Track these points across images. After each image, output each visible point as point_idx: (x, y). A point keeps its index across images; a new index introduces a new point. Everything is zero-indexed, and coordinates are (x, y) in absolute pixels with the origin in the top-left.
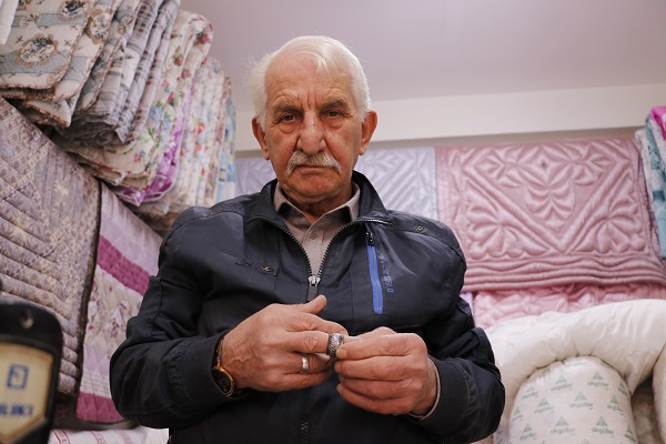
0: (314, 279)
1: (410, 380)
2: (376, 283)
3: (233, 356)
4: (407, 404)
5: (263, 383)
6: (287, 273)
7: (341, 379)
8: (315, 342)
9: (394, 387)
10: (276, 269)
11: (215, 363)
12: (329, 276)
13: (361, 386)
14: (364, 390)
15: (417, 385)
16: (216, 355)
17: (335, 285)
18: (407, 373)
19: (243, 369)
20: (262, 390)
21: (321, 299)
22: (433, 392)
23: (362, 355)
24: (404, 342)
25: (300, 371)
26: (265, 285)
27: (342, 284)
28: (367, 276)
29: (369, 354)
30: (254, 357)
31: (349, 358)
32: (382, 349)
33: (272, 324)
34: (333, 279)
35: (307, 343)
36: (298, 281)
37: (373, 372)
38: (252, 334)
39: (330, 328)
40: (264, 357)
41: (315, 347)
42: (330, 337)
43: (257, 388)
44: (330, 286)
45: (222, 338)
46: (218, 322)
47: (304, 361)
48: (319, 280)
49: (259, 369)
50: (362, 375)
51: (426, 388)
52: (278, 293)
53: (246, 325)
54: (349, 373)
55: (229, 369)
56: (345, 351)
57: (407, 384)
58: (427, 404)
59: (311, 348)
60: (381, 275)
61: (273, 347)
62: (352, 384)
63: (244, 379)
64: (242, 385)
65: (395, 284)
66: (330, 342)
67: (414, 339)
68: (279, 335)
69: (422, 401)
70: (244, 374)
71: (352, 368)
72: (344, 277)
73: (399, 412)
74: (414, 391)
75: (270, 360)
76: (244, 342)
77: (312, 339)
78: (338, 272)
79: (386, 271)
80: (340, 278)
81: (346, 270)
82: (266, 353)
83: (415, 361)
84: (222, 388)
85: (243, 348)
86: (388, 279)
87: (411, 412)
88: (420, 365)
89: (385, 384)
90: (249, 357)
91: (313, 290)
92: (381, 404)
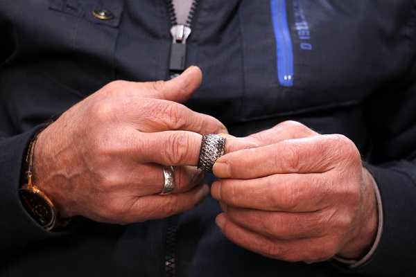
0: (181, 32)
1: (333, 211)
2: (283, 36)
3: (54, 169)
4: (327, 246)
5: (103, 212)
6: (137, 22)
7: (224, 208)
8: (181, 150)
9: (307, 221)
10: (117, 14)
11: (23, 180)
12: (206, 25)
13: (255, 220)
14: (258, 226)
15: (344, 218)
16: (25, 166)
17: (215, 39)
18: (327, 199)
19: (71, 188)
20: (102, 221)
21: (193, 72)
22: (371, 224)
23: (253, 172)
24: (322, 150)
25: (161, 191)
26: (100, 44)
27: (227, 37)
28: (267, 23)
29: (265, 171)
30: (87, 171)
31: (234, 176)
32: (285, 165)
33: (115, 120)
34: (211, 31)
35: (169, 150)
36: (153, 34)
37: (272, 199)
38: (83, 135)
39: (205, 124)
40: (102, 172)
41: (183, 157)
42: (204, 142)
43: (93, 218)
44: (207, 42)
45: (33, 138)
46: (26, 106)
47: (167, 176)
48: (188, 31)
49: (95, 190)
50: (256, 204)
51: (359, 220)
52: (123, 57)
53: (72, 117)
54: (234, 200)
55: (48, 189)
56: (228, 167)
57: (327, 216)
58: (361, 243)
59: (176, 160)
60: (291, 21)
61: (117, 157)
62: (240, 217)
63: (73, 203)
64: (69, 212)
65: (315, 36)
66: (202, 151)
67: (340, 143)
68: (127, 137)
69: (353, 240)
70: (73, 196)
71: (240, 192)
72: (230, 27)
73: (314, 258)
74: (340, 226)
75: (113, 177)
76: (70, 147)
77: (176, 144)
78: (219, 17)
79: (301, 13)
80: (222, 29)
81: (233, 13)
82: (106, 166)
83: (341, 180)
84: (37, 218)
85: (68, 156)
86: (302, 27)
87: (338, 255)
88: (351, 186)
89: (292, 217)
90: (78, 170)
91: (178, 53)
92: (285, 247)
